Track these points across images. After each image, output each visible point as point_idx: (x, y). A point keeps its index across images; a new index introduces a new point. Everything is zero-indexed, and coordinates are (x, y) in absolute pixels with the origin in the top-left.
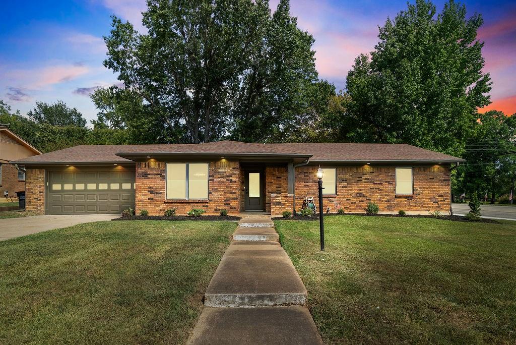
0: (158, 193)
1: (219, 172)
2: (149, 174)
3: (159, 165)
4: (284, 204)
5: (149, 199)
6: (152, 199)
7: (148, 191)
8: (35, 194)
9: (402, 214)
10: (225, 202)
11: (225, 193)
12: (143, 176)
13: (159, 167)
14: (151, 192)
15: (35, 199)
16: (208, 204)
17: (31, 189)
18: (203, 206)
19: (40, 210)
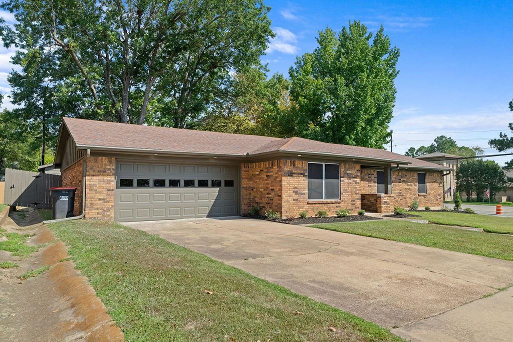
0: (301, 194)
1: (348, 174)
2: (294, 173)
3: (302, 163)
4: (389, 204)
5: (294, 200)
6: (297, 200)
7: (294, 192)
8: (101, 192)
9: (427, 209)
10: (352, 203)
11: (352, 194)
12: (289, 175)
13: (302, 165)
14: (296, 193)
15: (100, 199)
16: (340, 205)
17: (94, 185)
18: (337, 207)
19: (109, 215)
